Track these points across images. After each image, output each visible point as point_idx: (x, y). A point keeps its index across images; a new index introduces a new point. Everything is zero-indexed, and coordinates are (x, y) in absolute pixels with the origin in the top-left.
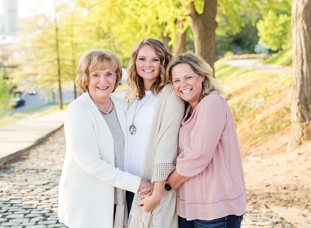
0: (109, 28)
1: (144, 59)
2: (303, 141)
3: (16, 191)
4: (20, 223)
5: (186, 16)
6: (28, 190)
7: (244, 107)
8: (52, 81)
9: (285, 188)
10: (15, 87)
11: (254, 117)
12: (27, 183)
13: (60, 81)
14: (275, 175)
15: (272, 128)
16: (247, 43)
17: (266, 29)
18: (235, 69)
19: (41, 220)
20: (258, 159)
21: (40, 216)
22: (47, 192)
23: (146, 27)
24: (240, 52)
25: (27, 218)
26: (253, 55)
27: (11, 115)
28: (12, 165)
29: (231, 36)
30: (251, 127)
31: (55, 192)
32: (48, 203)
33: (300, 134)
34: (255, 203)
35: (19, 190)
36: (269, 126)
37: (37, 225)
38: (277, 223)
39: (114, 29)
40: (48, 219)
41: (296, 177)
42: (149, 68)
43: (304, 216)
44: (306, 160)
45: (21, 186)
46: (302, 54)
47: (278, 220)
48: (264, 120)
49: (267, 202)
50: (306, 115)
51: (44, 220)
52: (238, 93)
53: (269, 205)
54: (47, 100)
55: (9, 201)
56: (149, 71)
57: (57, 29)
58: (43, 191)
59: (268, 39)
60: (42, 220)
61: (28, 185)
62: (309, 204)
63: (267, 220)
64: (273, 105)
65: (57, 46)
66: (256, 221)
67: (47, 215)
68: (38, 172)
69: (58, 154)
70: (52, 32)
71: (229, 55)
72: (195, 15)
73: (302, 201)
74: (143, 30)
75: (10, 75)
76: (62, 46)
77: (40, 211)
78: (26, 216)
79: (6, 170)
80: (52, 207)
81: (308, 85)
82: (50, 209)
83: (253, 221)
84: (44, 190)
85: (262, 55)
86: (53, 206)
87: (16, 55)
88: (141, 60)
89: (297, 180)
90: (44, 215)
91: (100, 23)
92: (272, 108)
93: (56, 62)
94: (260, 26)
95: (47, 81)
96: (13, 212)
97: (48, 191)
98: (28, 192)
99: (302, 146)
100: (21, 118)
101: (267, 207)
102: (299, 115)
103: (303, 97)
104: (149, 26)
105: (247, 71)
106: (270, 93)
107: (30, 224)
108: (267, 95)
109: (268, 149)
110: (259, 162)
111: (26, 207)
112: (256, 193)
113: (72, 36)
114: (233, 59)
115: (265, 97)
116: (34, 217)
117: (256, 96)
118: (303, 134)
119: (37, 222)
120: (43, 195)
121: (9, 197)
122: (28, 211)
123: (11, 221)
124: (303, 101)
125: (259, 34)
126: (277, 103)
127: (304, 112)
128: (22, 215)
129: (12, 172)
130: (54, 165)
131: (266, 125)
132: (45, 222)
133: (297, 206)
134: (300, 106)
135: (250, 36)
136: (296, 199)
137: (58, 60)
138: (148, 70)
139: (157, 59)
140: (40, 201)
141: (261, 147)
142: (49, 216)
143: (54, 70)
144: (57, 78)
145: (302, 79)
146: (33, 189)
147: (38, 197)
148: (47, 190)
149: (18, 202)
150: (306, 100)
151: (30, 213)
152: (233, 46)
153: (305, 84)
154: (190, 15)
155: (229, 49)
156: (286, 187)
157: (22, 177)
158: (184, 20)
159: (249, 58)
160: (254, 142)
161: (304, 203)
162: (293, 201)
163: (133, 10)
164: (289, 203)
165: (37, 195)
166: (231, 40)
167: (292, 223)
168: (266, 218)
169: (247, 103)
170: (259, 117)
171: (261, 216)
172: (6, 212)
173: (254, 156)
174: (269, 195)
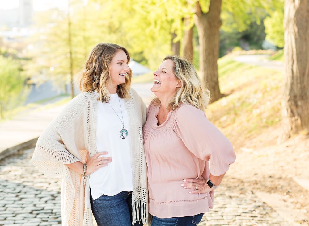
0: (121, 23)
2: (291, 134)
3: (28, 175)
4: (31, 202)
5: (192, 14)
6: (39, 174)
7: (244, 102)
8: (64, 74)
9: (270, 177)
10: (29, 79)
11: (251, 111)
13: (72, 74)
14: (263, 165)
15: (267, 122)
16: (255, 39)
17: (273, 26)
18: (241, 64)
19: (49, 200)
20: (250, 150)
21: (49, 196)
23: (156, 23)
24: (248, 48)
25: (38, 197)
26: (260, 51)
27: (25, 105)
28: (26, 152)
29: (239, 33)
30: (248, 121)
32: (57, 186)
33: (290, 128)
34: (242, 189)
35: (31, 174)
36: (264, 121)
37: (46, 203)
38: (259, 206)
39: (125, 24)
40: (56, 199)
41: (282, 167)
43: (285, 201)
44: (293, 152)
46: (293, 55)
47: (260, 204)
48: (260, 114)
49: (254, 188)
50: (295, 111)
51: (53, 200)
52: (240, 88)
53: (254, 191)
54: (59, 92)
55: (22, 183)
57: (70, 24)
59: (275, 35)
60: (51, 199)
62: (290, 191)
63: (251, 204)
64: (270, 100)
65: (70, 40)
66: (240, 204)
67: (55, 195)
70: (65, 27)
71: (237, 51)
72: (201, 14)
73: (284, 188)
74: (152, 26)
75: (24, 68)
76: (74, 40)
77: (49, 192)
79: (20, 156)
81: (297, 83)
82: (58, 190)
83: (238, 204)
85: (269, 51)
87: (30, 47)
89: (283, 170)
90: (52, 196)
91: (111, 17)
92: (269, 103)
93: (69, 55)
94: (268, 23)
95: (59, 73)
96: (25, 193)
98: (39, 176)
99: (291, 139)
100: (34, 108)
101: (253, 193)
102: (289, 111)
103: (292, 95)
104: (159, 23)
105: (251, 67)
106: (268, 89)
107: (40, 202)
108: (265, 92)
109: (261, 142)
110: (251, 153)
111: (37, 189)
112: (245, 180)
113: (84, 30)
114: (240, 55)
115: (264, 93)
116: (43, 197)
117: (256, 92)
118: (292, 129)
119: (46, 201)
120: (52, 179)
121: (22, 180)
122: (38, 192)
123: (23, 200)
124: (293, 98)
125: (266, 31)
126: (274, 98)
127: (294, 108)
128: (33, 196)
129: (26, 158)
131: (261, 119)
132: (54, 202)
133: (279, 192)
134: (290, 102)
135: (259, 33)
136: (279, 187)
137: (71, 53)
140: (49, 184)
141: (254, 140)
142: (57, 197)
143: (66, 64)
144: (69, 71)
145: (293, 78)
147: (48, 180)
149: (30, 184)
150: (295, 97)
151: (40, 194)
152: (242, 42)
153: (295, 82)
154: (196, 14)
155: (237, 45)
156: (272, 176)
158: (191, 18)
159: (256, 54)
160: (248, 135)
161: (286, 190)
162: (276, 188)
163: (143, 7)
164: (273, 189)
165: (47, 178)
166: (240, 36)
167: (273, 207)
168: (250, 202)
169: (246, 98)
170: (256, 112)
171: (246, 200)
172: (19, 192)
173: (248, 147)
174: (256, 183)
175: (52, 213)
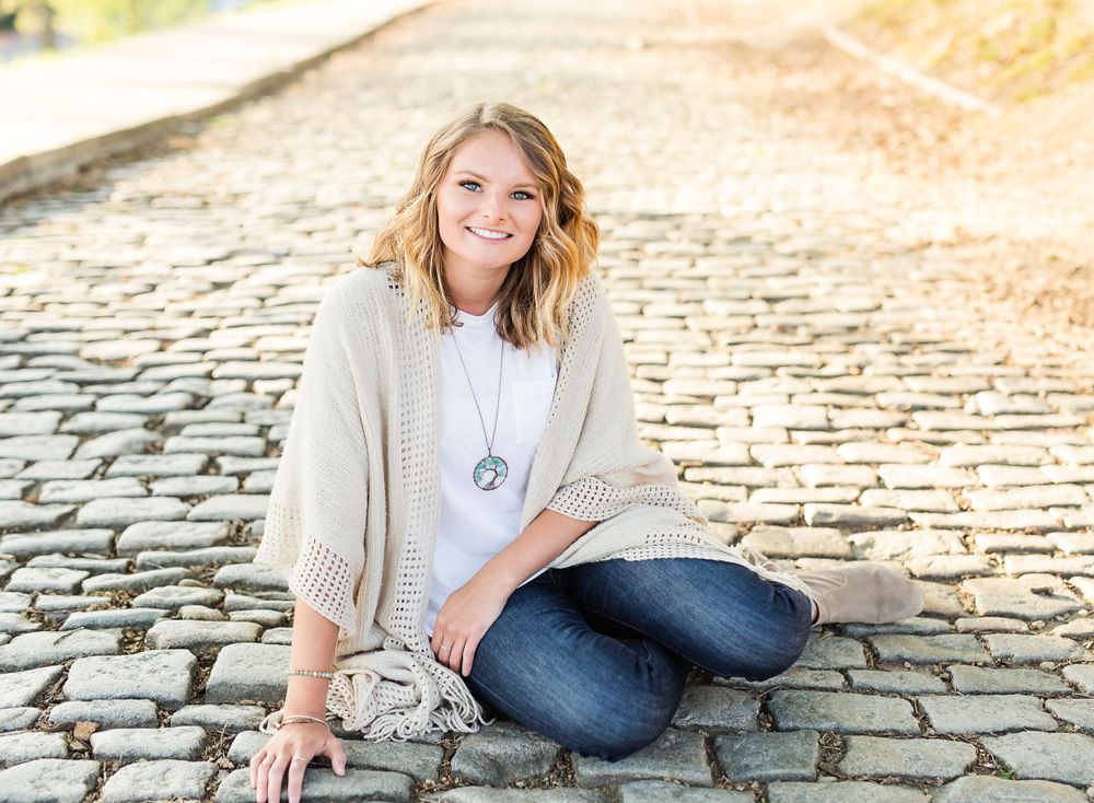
1: (477, 184)
3: (75, 291)
4: (20, 464)
6: (131, 287)
12: (140, 254)
19: (129, 449)
21: (132, 427)
22: (214, 300)
25: (71, 433)
31: (251, 297)
32: (196, 357)
35: (92, 286)
37: (104, 476)
40: (172, 443)
42: (496, 225)
45: (108, 268)
51: (151, 449)
55: (23, 339)
56: (494, 235)
58: (200, 293)
60: (140, 447)
61: (138, 263)
67: (172, 418)
68: (206, 204)
69: (320, 131)
77: (149, 395)
78: (66, 427)
79: (80, 194)
80: (209, 376)
82: (199, 386)
84: (205, 286)
86: (215, 374)
88: (462, 188)
90: (154, 421)
96: (14, 399)
97: (220, 294)
98: (128, 296)
111: (91, 372)
116: (104, 432)
119: (108, 461)
120: (190, 314)
121: (31, 322)
122: (85, 398)
128: (52, 419)
129: (100, 203)
130: (284, 175)
132: (150, 464)
138: (492, 231)
139: (532, 190)
140: (164, 344)
142: (176, 429)
146: (153, 281)
147: (161, 321)
148: (218, 286)
149: (64, 343)
151: (92, 407)
157: (126, 227)
165: (163, 310)
175: (112, 550)
